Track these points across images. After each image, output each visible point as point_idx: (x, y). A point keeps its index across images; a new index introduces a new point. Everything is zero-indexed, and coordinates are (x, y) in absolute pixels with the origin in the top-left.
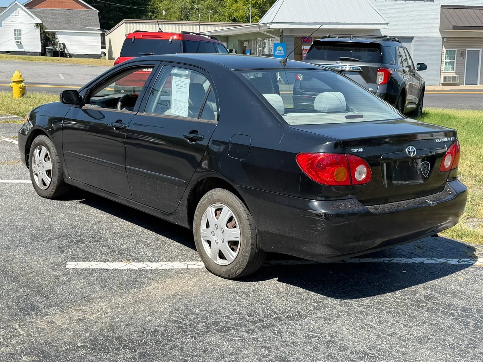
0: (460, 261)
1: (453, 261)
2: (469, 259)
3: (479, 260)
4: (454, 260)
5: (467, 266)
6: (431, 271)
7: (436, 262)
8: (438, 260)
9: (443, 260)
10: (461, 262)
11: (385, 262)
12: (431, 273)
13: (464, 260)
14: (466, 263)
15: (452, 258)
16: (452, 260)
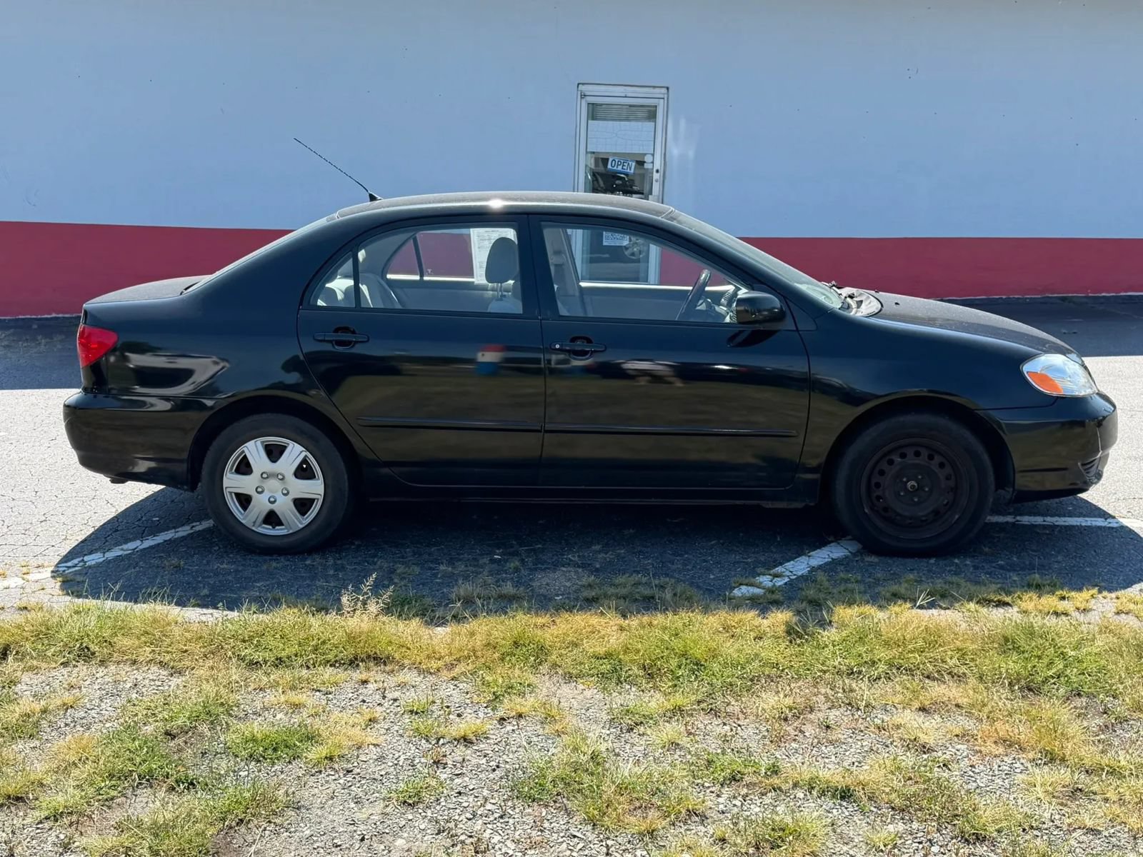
0: (81, 564)
1: (94, 559)
2: (67, 572)
3: (49, 575)
4: (93, 563)
5: (66, 558)
6: (118, 532)
7: (120, 547)
8: (120, 553)
9: (110, 555)
10: (79, 562)
11: (198, 523)
12: (117, 531)
13: (77, 568)
14: (69, 564)
15: (98, 565)
16: (97, 561)
